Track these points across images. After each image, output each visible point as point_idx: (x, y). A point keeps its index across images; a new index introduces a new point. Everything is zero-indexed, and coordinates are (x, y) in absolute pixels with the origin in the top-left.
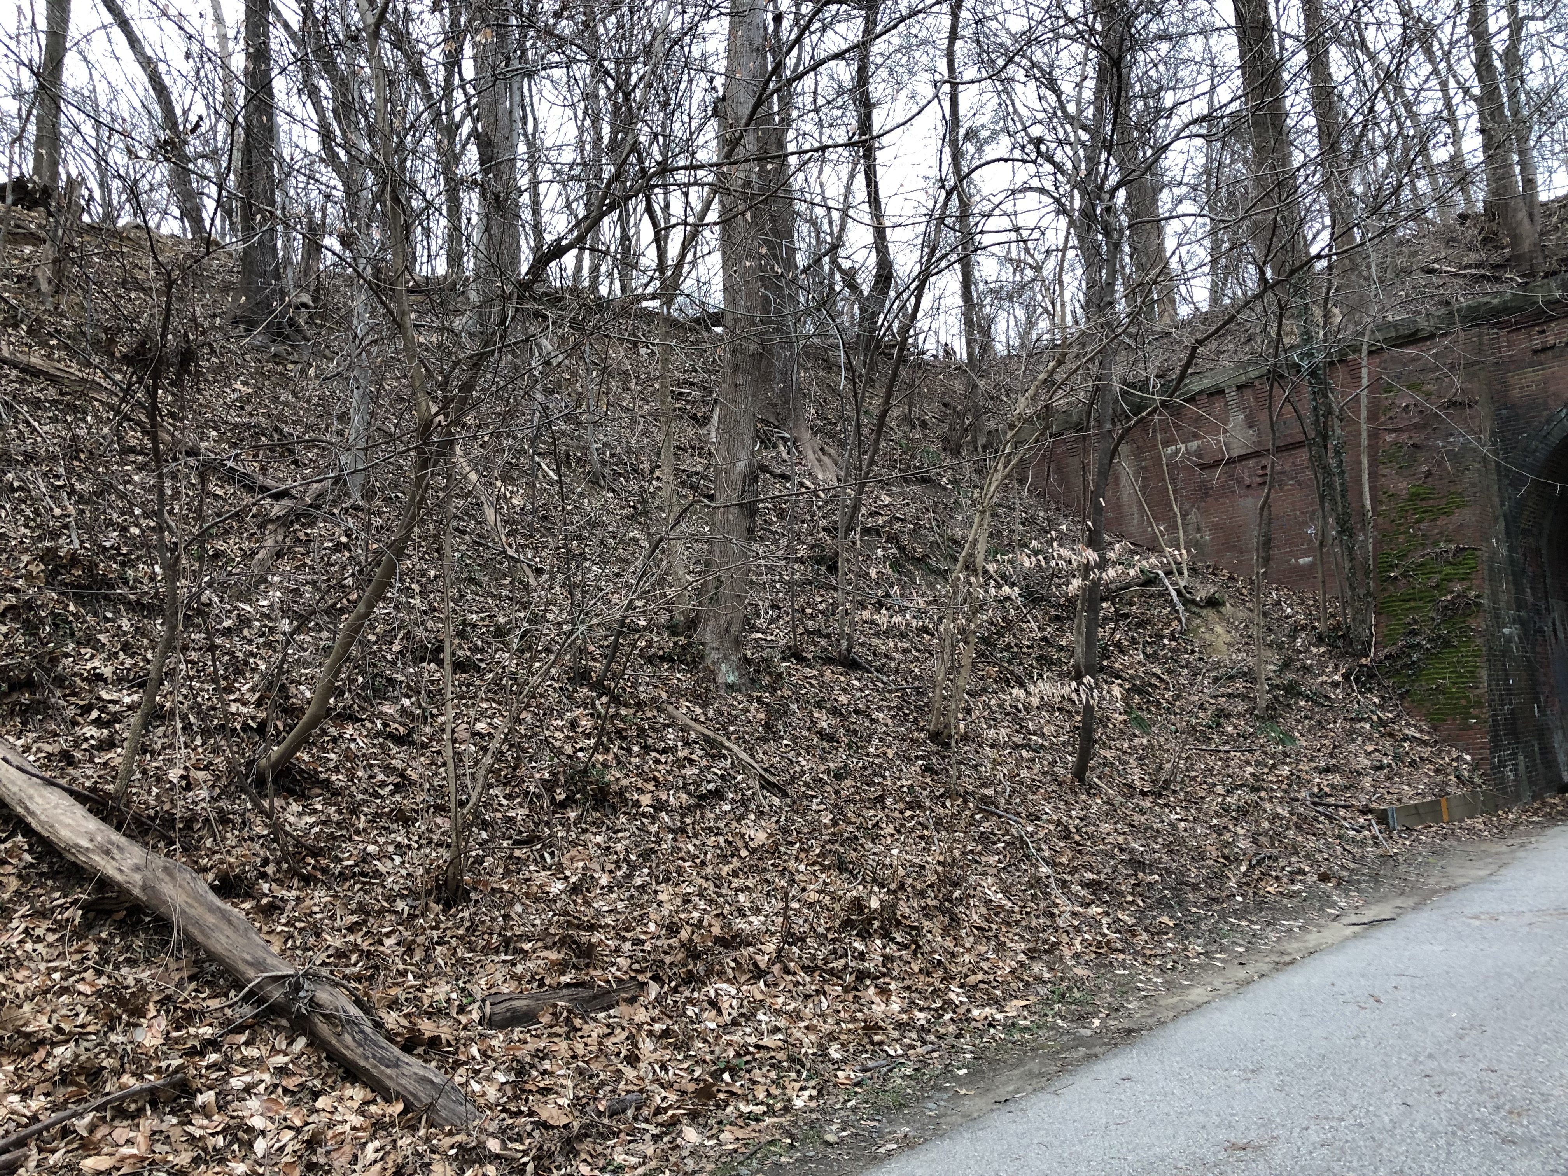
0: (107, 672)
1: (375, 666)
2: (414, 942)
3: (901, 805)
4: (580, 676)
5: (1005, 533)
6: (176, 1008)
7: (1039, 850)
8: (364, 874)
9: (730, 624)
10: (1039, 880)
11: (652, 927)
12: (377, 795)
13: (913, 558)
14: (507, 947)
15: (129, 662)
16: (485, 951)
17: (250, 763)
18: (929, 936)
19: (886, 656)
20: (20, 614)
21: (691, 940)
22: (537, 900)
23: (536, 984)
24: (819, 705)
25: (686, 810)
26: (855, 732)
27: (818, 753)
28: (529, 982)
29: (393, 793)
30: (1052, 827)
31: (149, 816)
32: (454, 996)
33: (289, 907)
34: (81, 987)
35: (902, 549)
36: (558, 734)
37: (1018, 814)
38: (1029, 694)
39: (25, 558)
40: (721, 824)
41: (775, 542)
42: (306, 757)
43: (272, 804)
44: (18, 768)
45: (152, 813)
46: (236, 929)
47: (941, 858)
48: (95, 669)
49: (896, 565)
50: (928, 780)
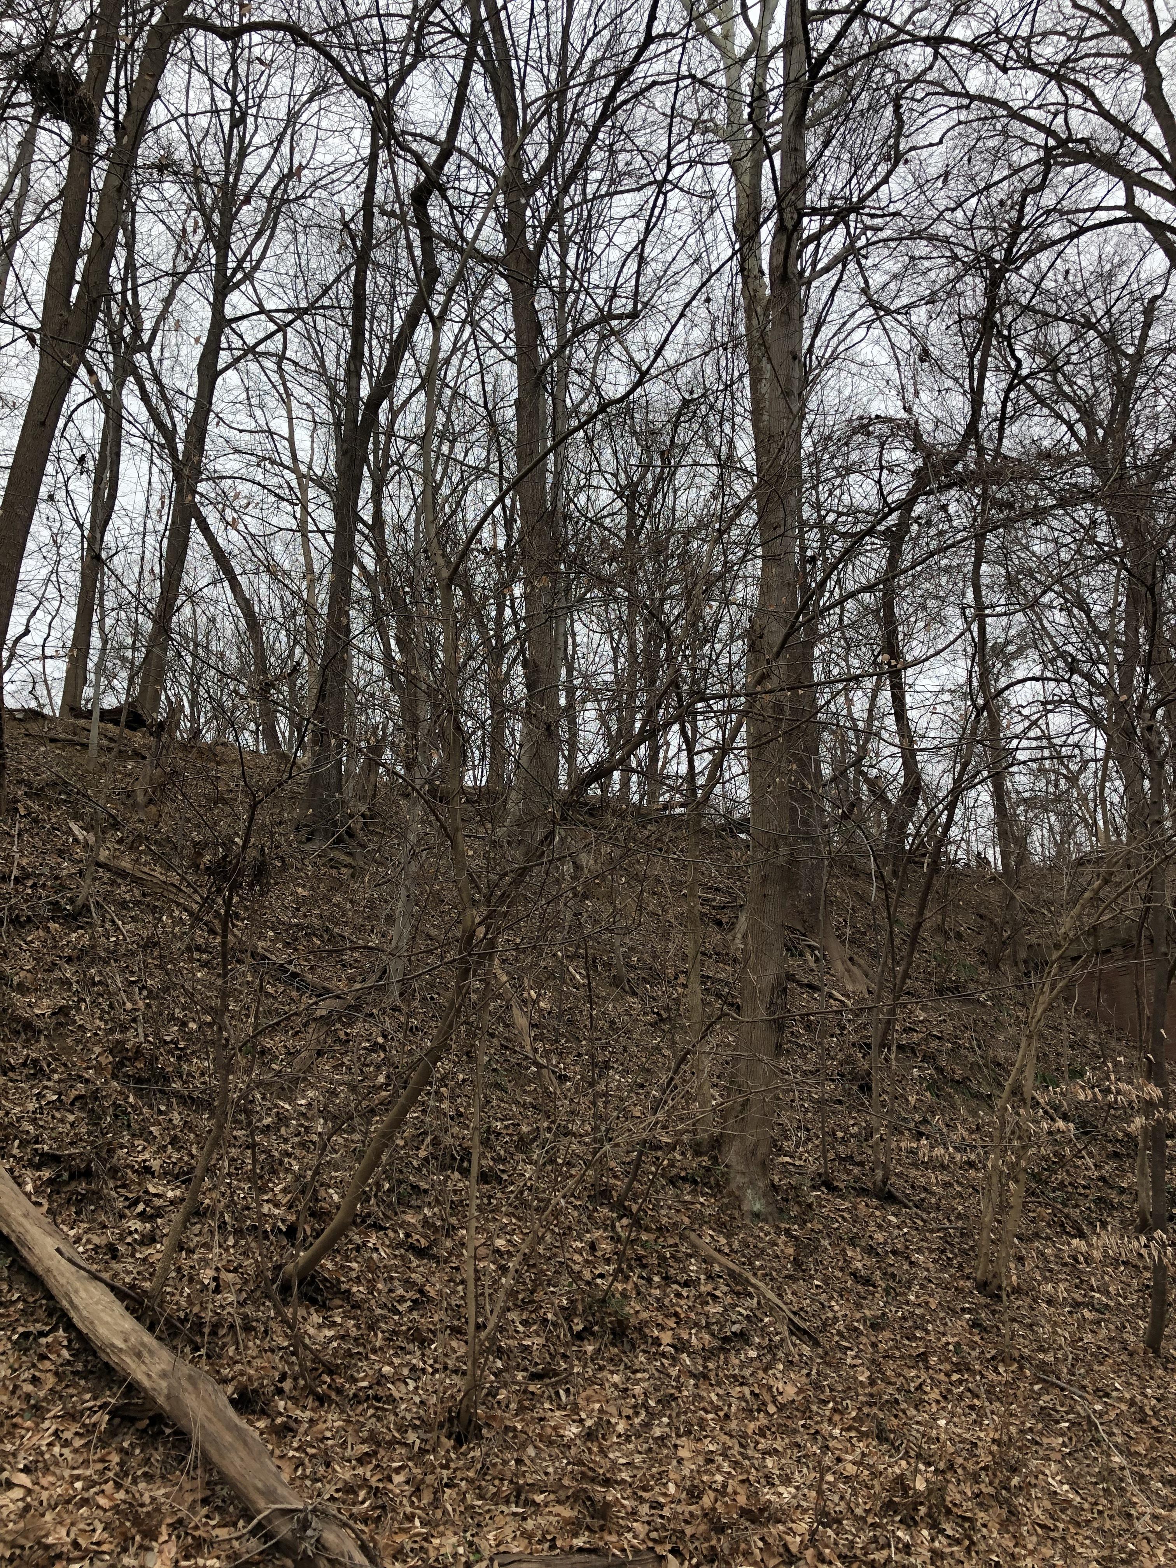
0: (155, 1165)
1: (401, 1172)
2: (422, 1481)
3: (947, 1366)
4: (601, 1195)
5: (1052, 1057)
6: (187, 1534)
7: (1111, 1434)
8: (377, 1398)
9: (756, 1145)
10: (1112, 1471)
11: (672, 1488)
12: (396, 1312)
13: (952, 1080)
14: (518, 1497)
15: (175, 1156)
16: (496, 1499)
17: (278, 1268)
18: (984, 1530)
19: (925, 1189)
20: (86, 1104)
21: (714, 1509)
22: (551, 1443)
23: (547, 1545)
24: (853, 1242)
25: (709, 1354)
26: (893, 1276)
27: (853, 1297)
28: (540, 1542)
29: (411, 1310)
30: (1124, 1407)
31: (179, 1319)
32: (461, 1550)
33: (302, 1430)
34: (102, 1501)
35: (940, 1070)
36: (576, 1257)
37: (1084, 1388)
38: (1090, 1245)
39: (97, 1050)
40: (747, 1372)
41: (803, 1056)
42: (330, 1266)
43: (295, 1313)
44: (70, 1260)
45: (182, 1315)
46: (250, 1451)
47: (997, 1436)
48: (145, 1161)
49: (933, 1087)
50: (977, 1338)
